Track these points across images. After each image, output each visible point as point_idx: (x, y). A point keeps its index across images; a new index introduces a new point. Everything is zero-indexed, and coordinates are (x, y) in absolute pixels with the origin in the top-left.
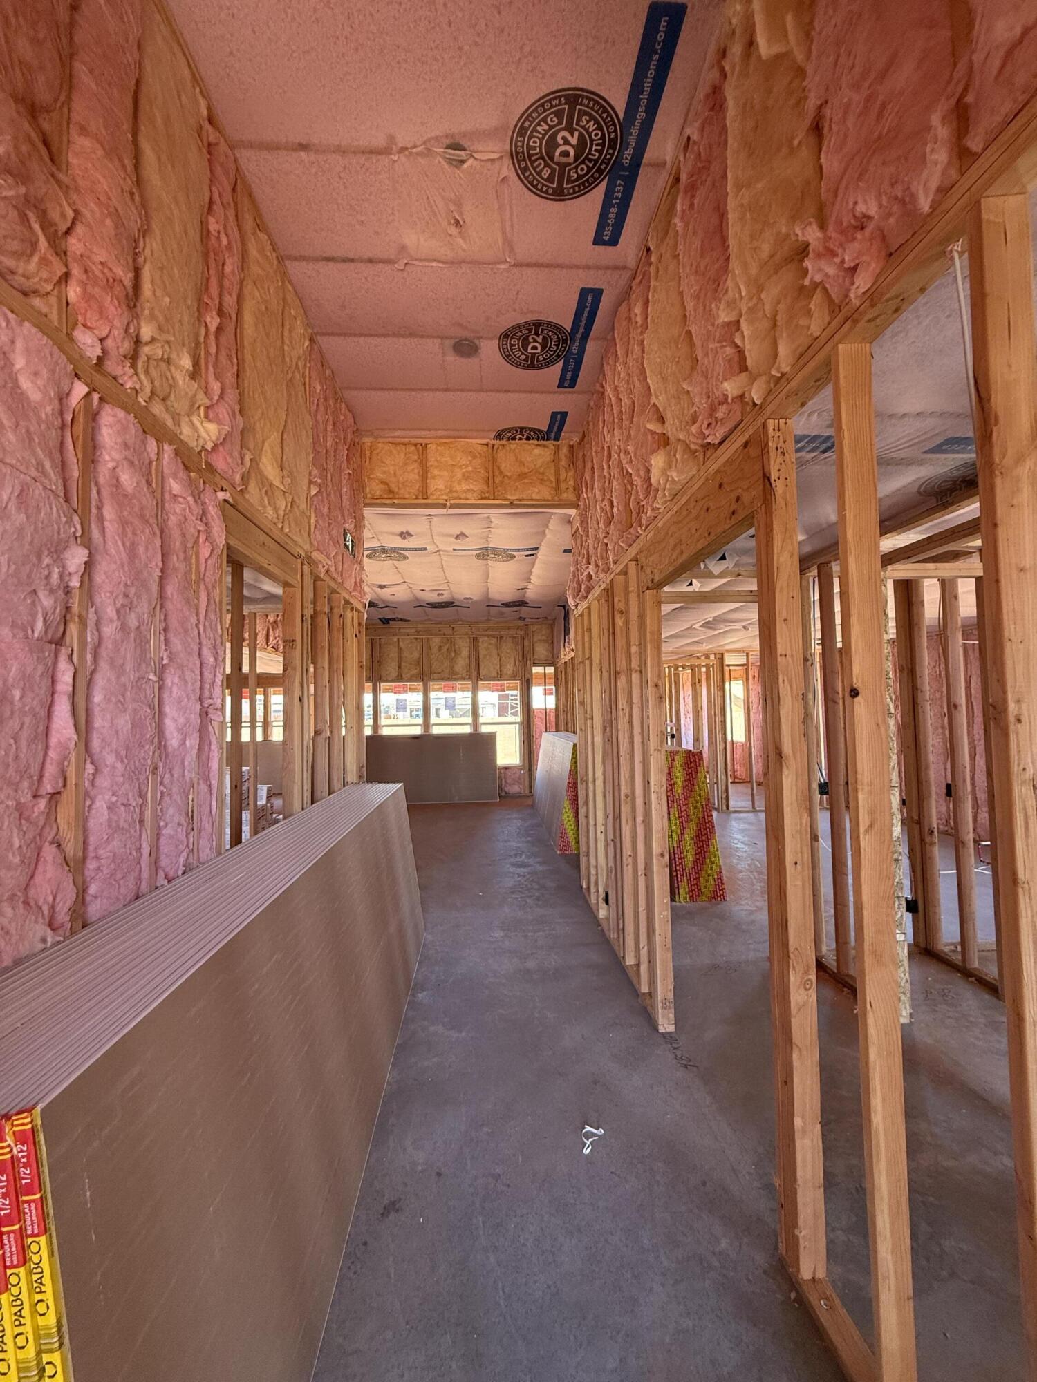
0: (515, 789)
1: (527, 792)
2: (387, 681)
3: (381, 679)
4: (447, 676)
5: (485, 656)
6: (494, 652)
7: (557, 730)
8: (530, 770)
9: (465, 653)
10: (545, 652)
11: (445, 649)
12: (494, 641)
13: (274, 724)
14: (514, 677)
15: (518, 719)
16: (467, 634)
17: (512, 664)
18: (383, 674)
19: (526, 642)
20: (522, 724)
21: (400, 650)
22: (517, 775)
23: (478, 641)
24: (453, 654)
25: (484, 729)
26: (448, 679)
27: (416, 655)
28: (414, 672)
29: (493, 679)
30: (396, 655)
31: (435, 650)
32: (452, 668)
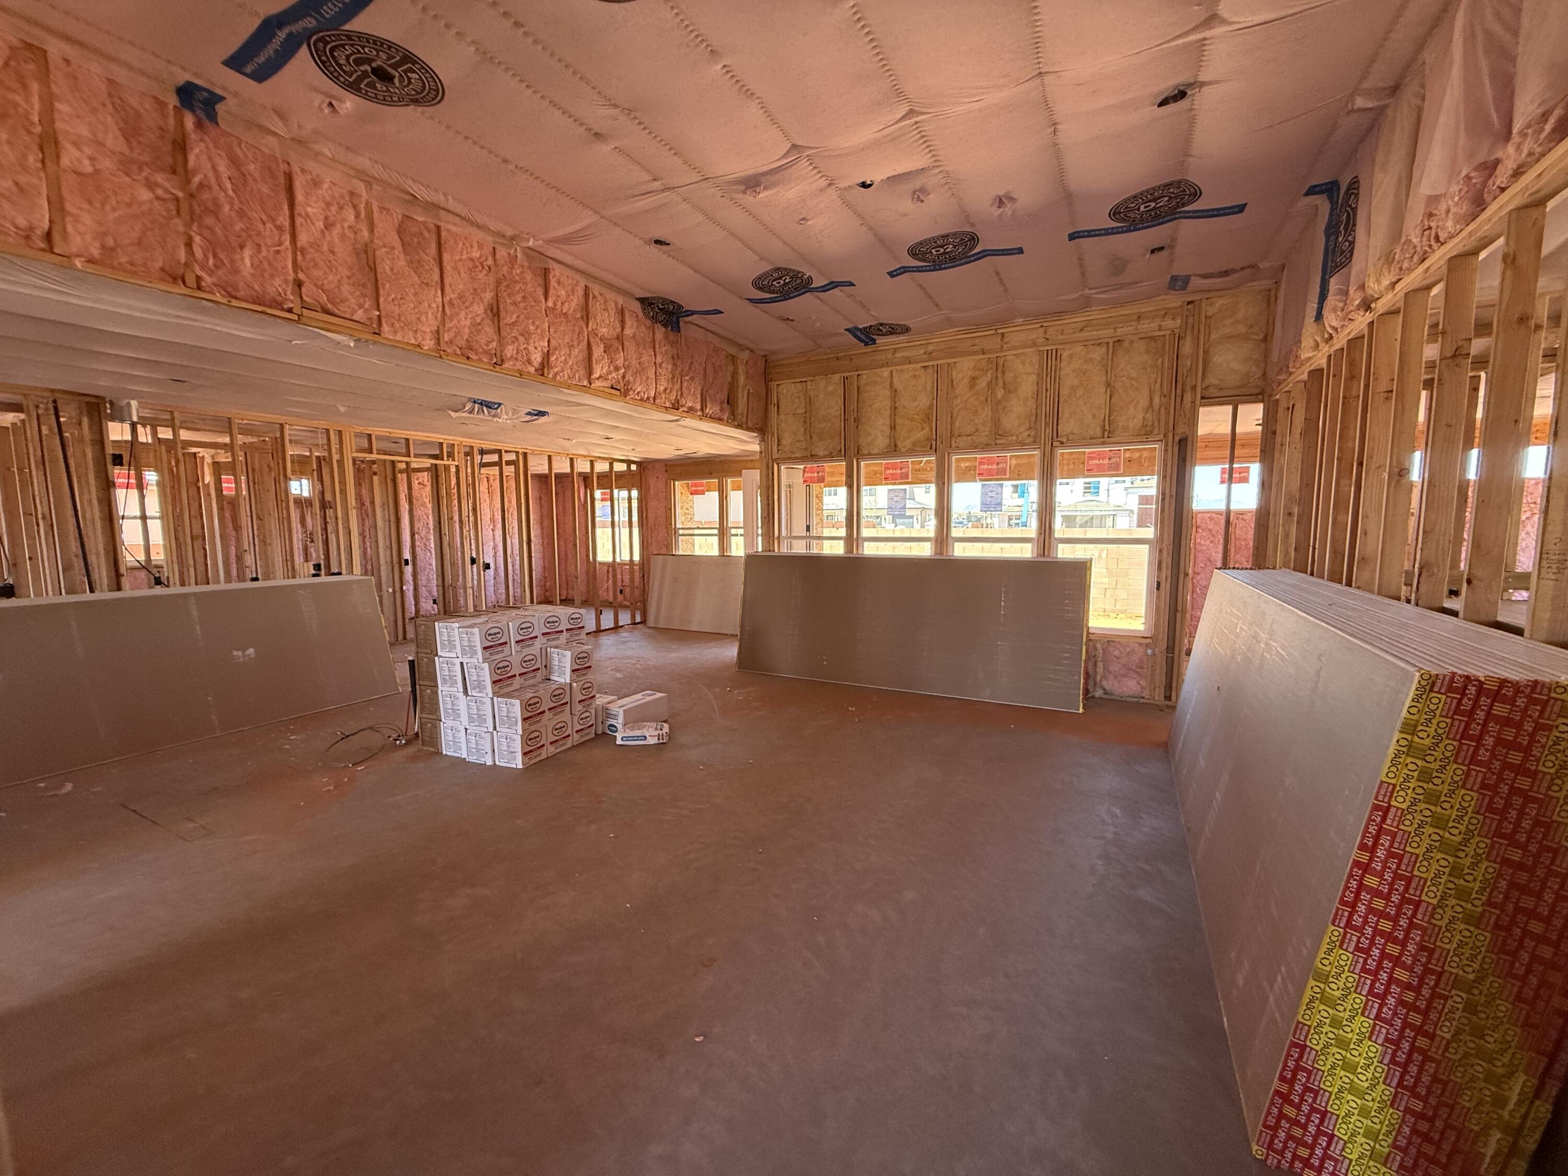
0: (1129, 687)
1: (1159, 697)
2: (870, 456)
3: (859, 454)
4: (985, 440)
5: (1073, 389)
6: (1098, 378)
7: (1260, 561)
8: (1171, 648)
9: (1027, 386)
10: (1236, 366)
11: (982, 383)
12: (1098, 353)
13: (733, 531)
14: (1145, 434)
15: (1149, 533)
16: (1034, 344)
17: (1144, 402)
18: (863, 441)
19: (1187, 347)
20: (1157, 545)
21: (894, 392)
22: (1135, 658)
23: (1059, 358)
24: (1000, 393)
25: (1064, 552)
26: (986, 447)
27: (924, 401)
28: (920, 435)
29: (1092, 441)
30: (887, 404)
31: (962, 387)
32: (996, 423)
